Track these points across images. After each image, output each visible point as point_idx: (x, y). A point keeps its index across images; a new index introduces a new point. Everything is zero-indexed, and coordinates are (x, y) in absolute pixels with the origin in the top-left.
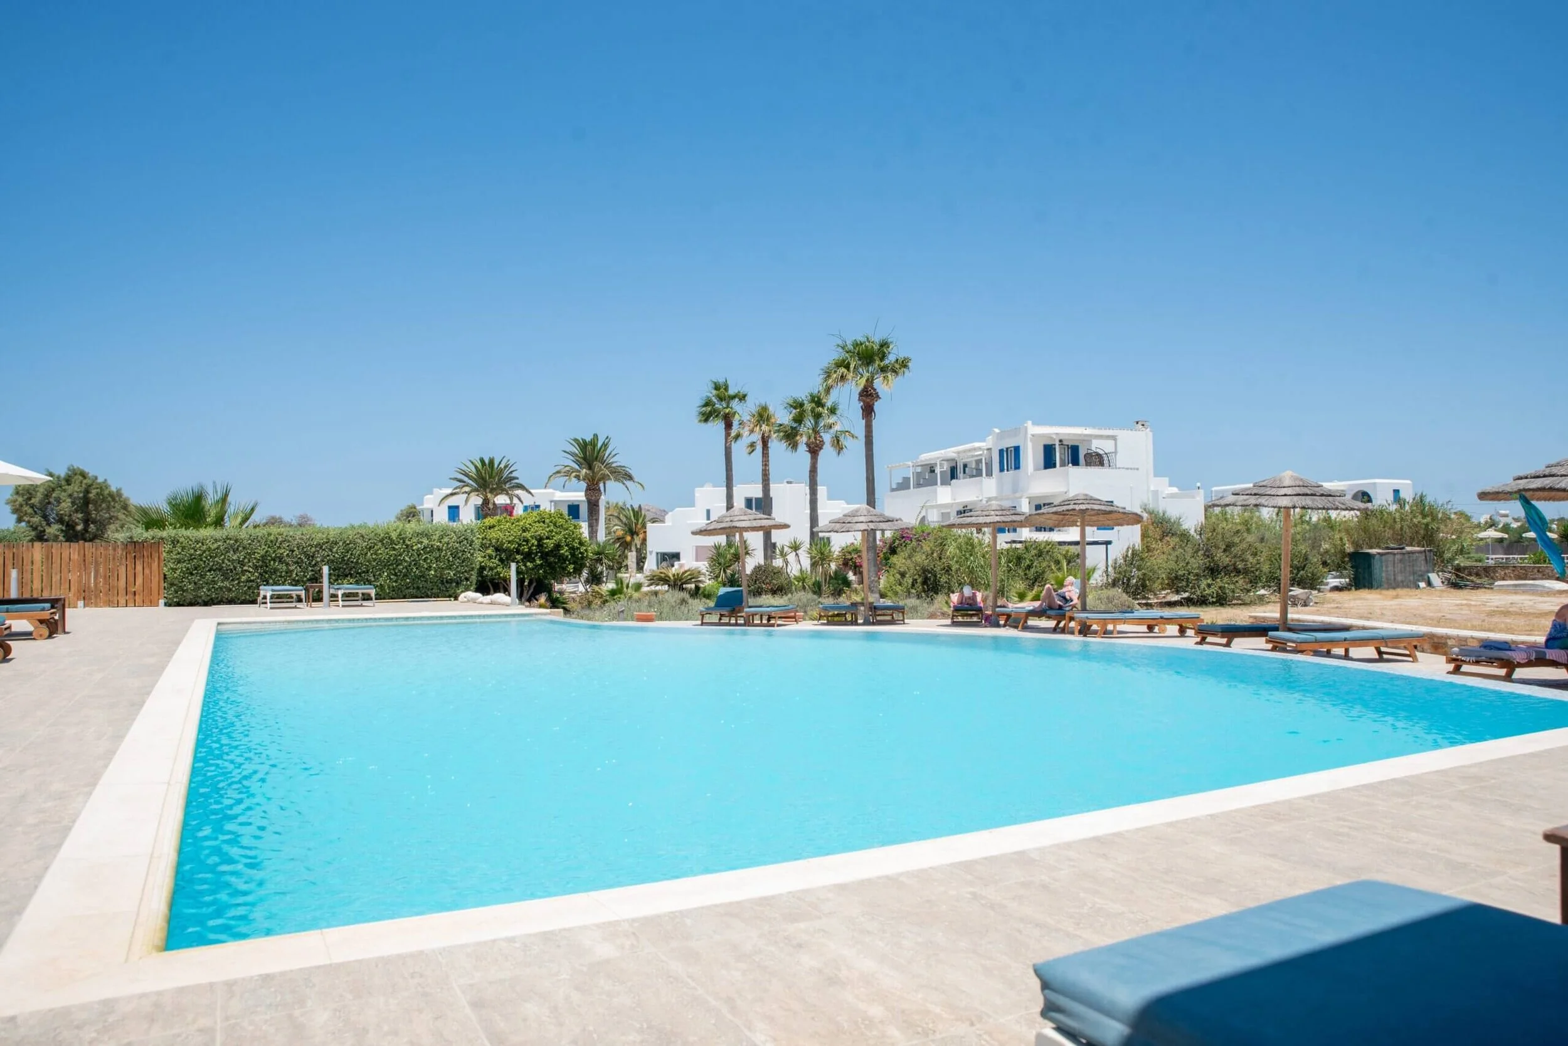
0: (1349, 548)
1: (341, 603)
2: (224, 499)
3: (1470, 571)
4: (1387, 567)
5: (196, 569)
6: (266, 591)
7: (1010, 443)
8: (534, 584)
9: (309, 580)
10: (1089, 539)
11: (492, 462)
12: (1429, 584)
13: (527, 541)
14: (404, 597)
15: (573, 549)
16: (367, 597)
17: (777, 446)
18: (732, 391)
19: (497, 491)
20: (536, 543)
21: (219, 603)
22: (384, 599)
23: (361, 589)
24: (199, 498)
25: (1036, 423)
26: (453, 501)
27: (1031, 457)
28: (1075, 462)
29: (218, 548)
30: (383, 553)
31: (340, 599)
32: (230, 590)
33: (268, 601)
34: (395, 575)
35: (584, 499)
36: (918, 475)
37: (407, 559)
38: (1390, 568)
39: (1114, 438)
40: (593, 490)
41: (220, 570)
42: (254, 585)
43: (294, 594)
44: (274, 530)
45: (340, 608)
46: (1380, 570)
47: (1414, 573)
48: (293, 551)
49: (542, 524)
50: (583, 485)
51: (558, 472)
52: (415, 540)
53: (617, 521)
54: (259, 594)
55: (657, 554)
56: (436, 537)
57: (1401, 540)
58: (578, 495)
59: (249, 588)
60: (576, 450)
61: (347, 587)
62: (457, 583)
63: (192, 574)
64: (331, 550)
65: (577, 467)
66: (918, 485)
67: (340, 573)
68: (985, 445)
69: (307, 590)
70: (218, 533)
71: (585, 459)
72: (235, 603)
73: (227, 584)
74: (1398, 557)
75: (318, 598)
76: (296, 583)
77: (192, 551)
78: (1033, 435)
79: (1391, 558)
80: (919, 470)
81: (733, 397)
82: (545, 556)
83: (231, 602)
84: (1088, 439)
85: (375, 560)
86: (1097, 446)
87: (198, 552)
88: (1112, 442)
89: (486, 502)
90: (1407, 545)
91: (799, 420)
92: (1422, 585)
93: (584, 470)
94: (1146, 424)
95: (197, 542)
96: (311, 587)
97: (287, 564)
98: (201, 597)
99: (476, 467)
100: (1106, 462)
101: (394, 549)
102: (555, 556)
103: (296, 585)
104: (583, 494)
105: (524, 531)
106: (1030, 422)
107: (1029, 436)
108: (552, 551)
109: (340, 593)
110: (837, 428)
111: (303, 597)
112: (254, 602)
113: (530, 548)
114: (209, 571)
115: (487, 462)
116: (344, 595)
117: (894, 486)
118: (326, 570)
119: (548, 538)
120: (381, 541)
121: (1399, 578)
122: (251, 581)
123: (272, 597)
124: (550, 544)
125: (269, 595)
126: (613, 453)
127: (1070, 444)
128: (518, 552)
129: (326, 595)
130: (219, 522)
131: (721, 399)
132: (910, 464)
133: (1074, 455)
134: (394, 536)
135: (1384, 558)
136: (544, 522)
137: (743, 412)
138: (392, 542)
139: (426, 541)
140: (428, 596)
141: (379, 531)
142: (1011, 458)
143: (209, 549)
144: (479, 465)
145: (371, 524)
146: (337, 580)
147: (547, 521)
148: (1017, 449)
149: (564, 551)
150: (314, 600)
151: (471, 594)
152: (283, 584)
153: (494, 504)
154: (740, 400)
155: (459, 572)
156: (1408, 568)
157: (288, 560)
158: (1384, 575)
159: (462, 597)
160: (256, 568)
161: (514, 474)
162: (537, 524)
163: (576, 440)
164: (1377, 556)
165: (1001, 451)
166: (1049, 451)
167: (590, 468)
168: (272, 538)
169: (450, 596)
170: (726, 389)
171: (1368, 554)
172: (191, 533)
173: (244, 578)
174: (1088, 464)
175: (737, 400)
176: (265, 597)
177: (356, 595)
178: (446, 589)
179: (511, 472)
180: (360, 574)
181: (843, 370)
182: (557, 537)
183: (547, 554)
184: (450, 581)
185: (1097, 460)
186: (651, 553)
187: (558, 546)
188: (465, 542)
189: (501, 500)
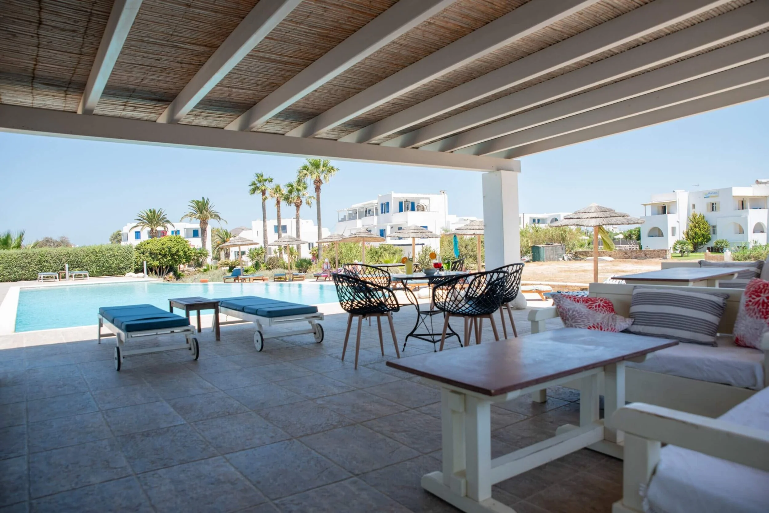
0: (530, 244)
1: (74, 279)
2: (21, 237)
3: (581, 253)
4: (546, 252)
5: (9, 266)
6: (41, 275)
7: (385, 201)
8: (169, 268)
9: (60, 270)
10: (416, 243)
11: (154, 211)
12: (563, 259)
13: (164, 249)
14: (103, 276)
15: (185, 252)
16: (85, 276)
17: (283, 203)
18: (265, 178)
19: (157, 224)
20: (168, 250)
21: (20, 280)
22: (94, 276)
23: (83, 273)
24: (8, 237)
25: (395, 192)
26: (138, 229)
27: (394, 206)
28: (413, 209)
29: (19, 258)
30: (93, 257)
31: (73, 277)
32: (25, 275)
33: (42, 279)
34: (99, 266)
35: (199, 227)
36: (350, 214)
37: (103, 260)
38: (547, 253)
39: (428, 198)
40: (204, 223)
41: (20, 266)
42: (36, 272)
43: (54, 276)
44: (45, 249)
45: (74, 281)
46: (544, 253)
47: (557, 255)
48: (53, 258)
49: (171, 242)
50: (199, 221)
51: (186, 215)
52: (106, 252)
53: (217, 237)
54: (38, 276)
55: (235, 252)
56: (115, 250)
57: (551, 241)
58: (197, 225)
59: (34, 274)
60: (195, 205)
61: (77, 272)
62: (126, 269)
63: (7, 269)
64: (69, 257)
65: (195, 213)
66: (350, 219)
67: (73, 266)
68: (375, 202)
69: (59, 274)
70: (19, 251)
71: (199, 209)
72: (27, 280)
73: (23, 272)
74: (550, 248)
75: (64, 277)
76: (55, 271)
77: (7, 259)
78: (394, 198)
79: (547, 248)
80: (351, 212)
81: (266, 180)
82: (172, 255)
83: (26, 279)
84: (420, 199)
85: (89, 260)
86: (423, 202)
87: (9, 260)
88: (428, 200)
89: (152, 229)
90: (555, 243)
91: (291, 192)
92: (561, 259)
93: (199, 214)
94: (445, 192)
95: (9, 255)
96: (62, 273)
97: (50, 263)
98: (12, 278)
99: (147, 214)
100: (425, 209)
101: (97, 256)
102: (177, 255)
103: (55, 272)
104: (199, 225)
105: (163, 245)
106: (393, 192)
107: (392, 198)
108: (175, 253)
109: (73, 275)
110: (307, 195)
111: (57, 277)
112: (36, 279)
113: (165, 252)
114: (15, 267)
115: (152, 211)
116: (75, 275)
117: (340, 220)
118: (67, 266)
119: (173, 248)
120: (92, 253)
121: (551, 257)
122: (34, 271)
123: (44, 277)
124: (174, 250)
125: (42, 276)
126: (212, 206)
127: (411, 201)
128: (160, 254)
129: (67, 276)
130: (19, 246)
131: (260, 182)
132: (345, 209)
133: (412, 207)
134: (97, 250)
135: (544, 248)
136: (172, 241)
137: (269, 187)
138: (97, 253)
139: (111, 252)
140: (113, 275)
141: (91, 249)
142: (385, 208)
143: (15, 258)
144: (149, 213)
145: (87, 245)
146: (72, 269)
147: (173, 240)
148: (388, 203)
149: (181, 253)
150: (62, 278)
151: (132, 274)
152: (49, 271)
153: (156, 230)
154: (269, 181)
155: (126, 264)
156: (555, 253)
157: (51, 261)
158: (545, 255)
159: (127, 275)
160: (36, 265)
161: (165, 216)
162: (168, 242)
163: (194, 201)
164: (542, 248)
165: (382, 204)
166: (401, 204)
167: (201, 213)
168: (43, 252)
169: (122, 275)
170: (262, 176)
171: (538, 247)
172: (6, 251)
173: (31, 270)
174: (418, 210)
175: (267, 181)
176: (40, 278)
177: (81, 275)
178: (120, 271)
179: (164, 216)
180: (83, 266)
181: (305, 172)
182: (177, 247)
183: (173, 255)
184: (123, 268)
185: (422, 209)
186: (232, 251)
187: (178, 251)
188: (128, 252)
189: (160, 228)
